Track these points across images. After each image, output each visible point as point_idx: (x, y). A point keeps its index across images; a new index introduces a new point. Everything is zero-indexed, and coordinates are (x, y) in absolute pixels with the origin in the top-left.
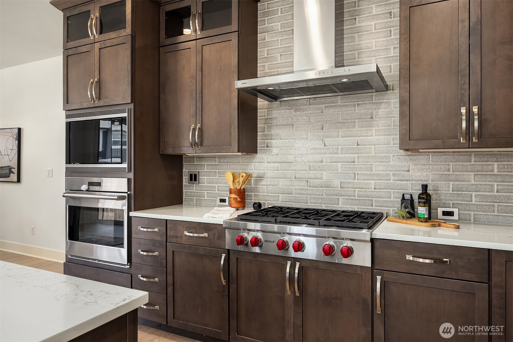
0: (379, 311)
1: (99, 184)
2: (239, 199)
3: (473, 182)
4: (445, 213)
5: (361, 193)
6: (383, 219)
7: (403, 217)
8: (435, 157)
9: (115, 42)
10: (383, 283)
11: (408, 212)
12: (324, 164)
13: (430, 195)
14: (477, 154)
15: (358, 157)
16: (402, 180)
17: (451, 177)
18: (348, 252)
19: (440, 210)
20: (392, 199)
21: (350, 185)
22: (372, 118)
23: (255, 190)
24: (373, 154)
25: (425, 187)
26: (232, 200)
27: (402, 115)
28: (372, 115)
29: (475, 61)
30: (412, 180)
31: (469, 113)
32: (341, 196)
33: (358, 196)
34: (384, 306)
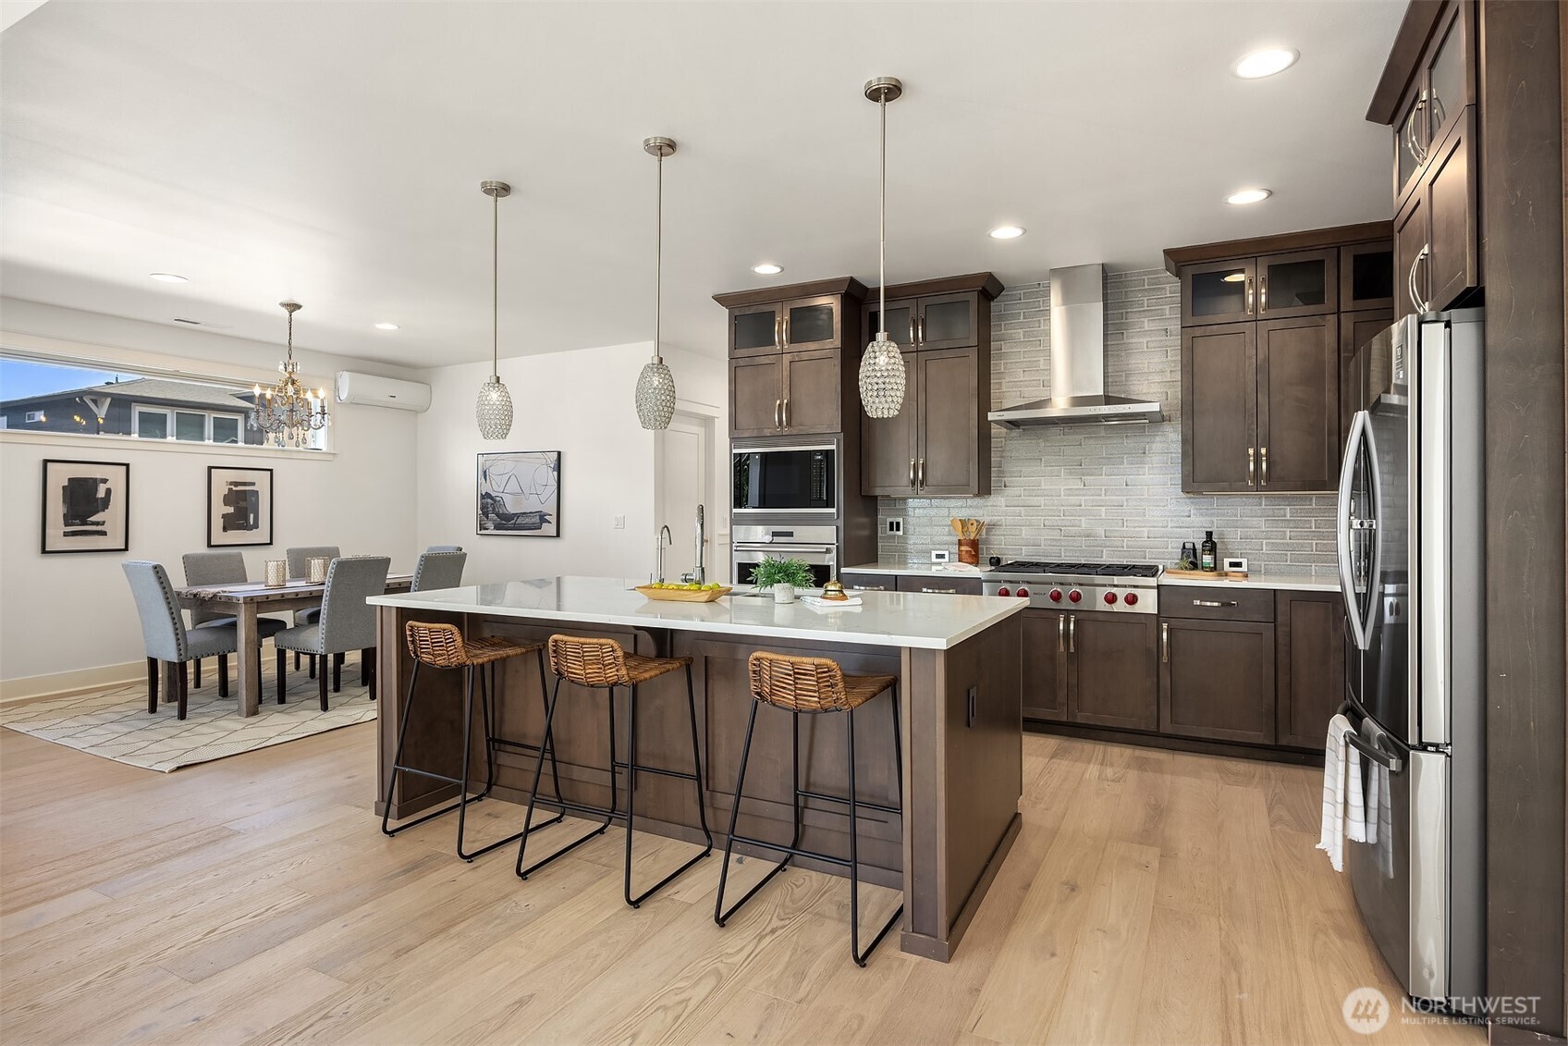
0: (1165, 659)
1: (791, 534)
2: (973, 553)
3: (1264, 529)
4: (1232, 565)
5: (1132, 543)
6: (1160, 572)
7: (1186, 568)
8: (1219, 501)
9: (817, 355)
10: (1170, 631)
11: (1191, 563)
12: (1083, 507)
13: (1215, 544)
14: (1267, 497)
15: (1127, 500)
16: (1181, 527)
17: (1239, 523)
18: (1132, 600)
19: (1227, 561)
20: (1170, 550)
21: (1118, 534)
22: (1144, 453)
23: (987, 541)
24: (1146, 496)
25: (1209, 534)
26: (964, 553)
27: (1184, 454)
28: (1145, 448)
29: (1263, 400)
30: (1194, 527)
31: (1257, 454)
32: (1106, 547)
33: (1128, 547)
34: (1171, 655)
